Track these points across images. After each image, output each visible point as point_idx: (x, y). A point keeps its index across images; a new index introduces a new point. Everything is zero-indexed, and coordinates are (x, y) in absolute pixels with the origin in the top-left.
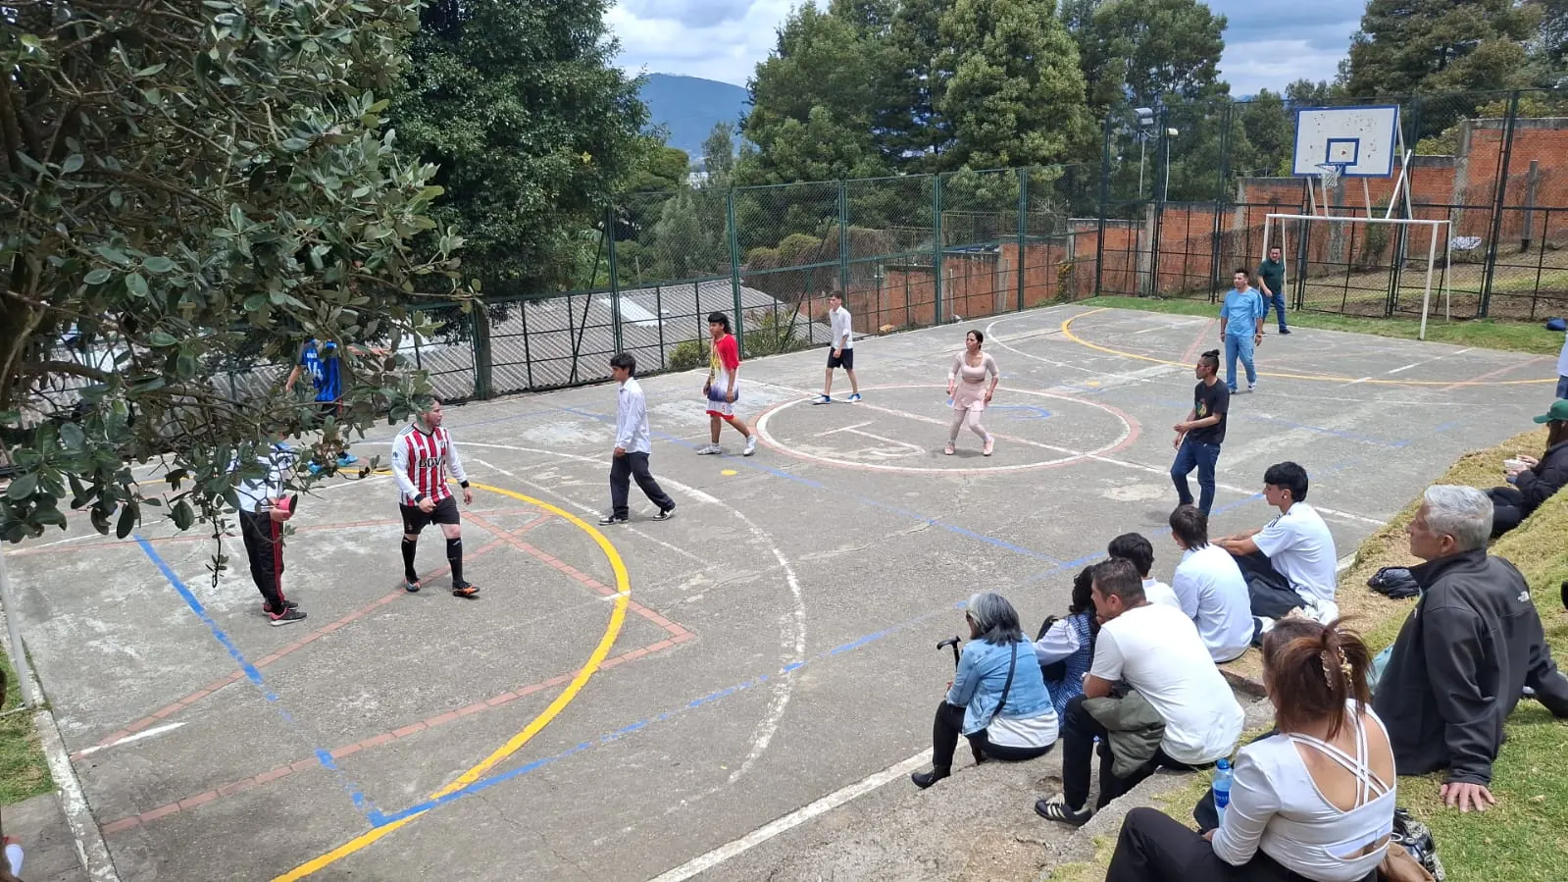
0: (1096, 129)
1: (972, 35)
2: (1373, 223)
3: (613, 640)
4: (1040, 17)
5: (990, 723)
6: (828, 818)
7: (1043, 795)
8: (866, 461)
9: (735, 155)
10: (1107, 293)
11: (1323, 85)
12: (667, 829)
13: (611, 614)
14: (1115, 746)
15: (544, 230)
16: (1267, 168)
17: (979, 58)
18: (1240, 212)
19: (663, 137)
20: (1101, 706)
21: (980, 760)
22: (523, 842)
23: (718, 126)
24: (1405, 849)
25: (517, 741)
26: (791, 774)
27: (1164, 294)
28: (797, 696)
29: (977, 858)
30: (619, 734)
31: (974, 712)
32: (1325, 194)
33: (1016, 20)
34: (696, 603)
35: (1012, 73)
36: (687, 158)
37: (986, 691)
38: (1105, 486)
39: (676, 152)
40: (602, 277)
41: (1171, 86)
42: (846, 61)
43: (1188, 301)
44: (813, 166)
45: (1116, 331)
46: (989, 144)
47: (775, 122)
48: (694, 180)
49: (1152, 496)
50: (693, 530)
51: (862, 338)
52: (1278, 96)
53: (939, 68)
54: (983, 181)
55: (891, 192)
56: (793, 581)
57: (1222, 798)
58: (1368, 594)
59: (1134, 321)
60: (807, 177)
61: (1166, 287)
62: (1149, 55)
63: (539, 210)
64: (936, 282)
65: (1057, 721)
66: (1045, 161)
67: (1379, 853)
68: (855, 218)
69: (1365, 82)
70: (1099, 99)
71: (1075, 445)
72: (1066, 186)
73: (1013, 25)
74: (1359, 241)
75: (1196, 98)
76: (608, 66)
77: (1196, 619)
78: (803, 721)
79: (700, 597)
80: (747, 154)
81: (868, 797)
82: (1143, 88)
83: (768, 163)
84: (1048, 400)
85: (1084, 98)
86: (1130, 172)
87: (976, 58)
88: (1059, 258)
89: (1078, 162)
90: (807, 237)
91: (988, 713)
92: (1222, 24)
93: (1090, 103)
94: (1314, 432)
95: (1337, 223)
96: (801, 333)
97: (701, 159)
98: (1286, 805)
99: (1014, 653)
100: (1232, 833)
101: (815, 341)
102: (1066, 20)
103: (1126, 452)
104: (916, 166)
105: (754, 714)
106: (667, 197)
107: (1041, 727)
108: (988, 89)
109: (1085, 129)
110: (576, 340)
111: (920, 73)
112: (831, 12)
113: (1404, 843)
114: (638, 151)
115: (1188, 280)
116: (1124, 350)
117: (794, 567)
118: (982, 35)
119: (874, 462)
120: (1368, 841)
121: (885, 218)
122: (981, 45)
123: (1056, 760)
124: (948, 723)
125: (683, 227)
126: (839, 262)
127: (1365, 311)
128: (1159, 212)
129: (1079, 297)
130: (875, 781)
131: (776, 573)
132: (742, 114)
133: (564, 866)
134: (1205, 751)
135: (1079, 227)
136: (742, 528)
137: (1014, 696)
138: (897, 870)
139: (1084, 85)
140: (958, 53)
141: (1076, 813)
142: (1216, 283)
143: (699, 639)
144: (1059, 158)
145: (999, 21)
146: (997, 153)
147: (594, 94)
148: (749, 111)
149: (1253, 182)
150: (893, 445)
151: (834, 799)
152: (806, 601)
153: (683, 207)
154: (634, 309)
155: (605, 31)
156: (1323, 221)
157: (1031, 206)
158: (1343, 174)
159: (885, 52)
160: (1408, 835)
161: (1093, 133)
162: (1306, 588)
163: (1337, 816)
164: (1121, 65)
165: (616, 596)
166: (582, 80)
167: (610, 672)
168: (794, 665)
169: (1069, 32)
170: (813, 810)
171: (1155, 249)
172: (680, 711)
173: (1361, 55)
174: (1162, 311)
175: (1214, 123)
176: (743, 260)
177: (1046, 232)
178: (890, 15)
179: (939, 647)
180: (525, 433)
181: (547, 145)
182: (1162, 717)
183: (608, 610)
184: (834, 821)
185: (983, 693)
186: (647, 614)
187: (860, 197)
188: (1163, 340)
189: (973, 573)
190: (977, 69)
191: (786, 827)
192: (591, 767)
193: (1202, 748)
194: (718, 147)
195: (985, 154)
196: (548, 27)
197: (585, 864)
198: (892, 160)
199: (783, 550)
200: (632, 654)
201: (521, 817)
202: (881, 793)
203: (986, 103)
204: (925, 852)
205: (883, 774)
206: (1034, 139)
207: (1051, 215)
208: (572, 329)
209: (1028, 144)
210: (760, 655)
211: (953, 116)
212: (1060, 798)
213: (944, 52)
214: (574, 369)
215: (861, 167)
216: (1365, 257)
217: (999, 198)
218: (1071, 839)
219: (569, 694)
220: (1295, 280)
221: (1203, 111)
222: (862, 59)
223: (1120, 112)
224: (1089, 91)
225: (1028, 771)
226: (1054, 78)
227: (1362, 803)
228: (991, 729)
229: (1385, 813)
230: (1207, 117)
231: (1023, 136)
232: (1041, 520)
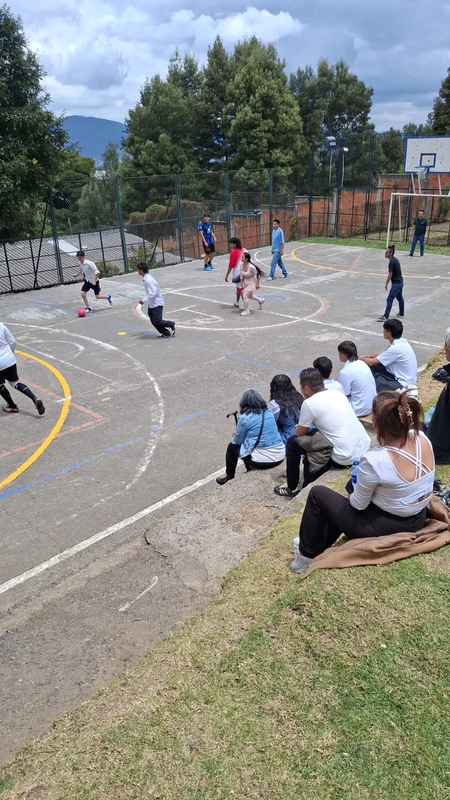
0: (308, 148)
1: (243, 96)
2: (443, 198)
3: (63, 422)
4: (279, 86)
5: (252, 451)
6: (176, 503)
7: (278, 484)
8: (194, 326)
9: (120, 161)
10: (314, 235)
11: (421, 126)
12: (95, 514)
13: (61, 409)
14: (310, 459)
15: (13, 202)
16: (393, 170)
17: (247, 108)
18: (380, 191)
19: (77, 150)
20: (304, 440)
21: (249, 469)
22: (19, 526)
23: (110, 145)
24: (439, 498)
25: (13, 476)
26: (157, 483)
27: (342, 235)
28: (160, 445)
29: (246, 516)
30: (68, 469)
31: (245, 447)
32: (419, 182)
33: (266, 88)
34: (108, 401)
35: (265, 117)
36: (94, 163)
37: (250, 437)
38: (311, 334)
39: (88, 160)
40: (48, 229)
41: (346, 125)
42: (179, 109)
43: (354, 239)
44: (162, 167)
45: (318, 255)
46: (254, 156)
47: (141, 143)
48: (98, 175)
49: (334, 338)
50: (104, 364)
51: (191, 261)
52: (399, 131)
53: (227, 114)
54: (251, 176)
55: (204, 182)
56: (157, 389)
57: (354, 479)
58: (432, 381)
59: (327, 250)
60: (159, 173)
61: (343, 232)
62: (335, 108)
63: (9, 192)
64: (228, 230)
65: (285, 449)
66: (283, 165)
67: (427, 500)
68: (185, 196)
69: (441, 124)
70: (310, 132)
71: (297, 314)
72: (294, 178)
73: (265, 91)
74: (436, 207)
75: (358, 132)
76: (44, 110)
77: (349, 396)
78: (163, 457)
79: (109, 398)
80: (126, 160)
81: (196, 491)
82: (332, 126)
83: (137, 165)
84: (284, 291)
85: (302, 132)
86: (326, 172)
87: (246, 109)
88: (291, 217)
89: (299, 166)
90: (160, 206)
91: (251, 447)
92: (371, 92)
93: (305, 134)
94: (411, 304)
95: (426, 198)
96: (158, 259)
97: (102, 163)
98: (383, 480)
99: (263, 417)
100: (359, 495)
101: (166, 262)
102: (292, 89)
103: (322, 317)
104: (218, 167)
105: (139, 455)
106: (84, 184)
107: (277, 452)
108: (253, 126)
109: (303, 148)
110: (36, 263)
111: (217, 116)
112: (168, 82)
113: (439, 496)
114: (63, 158)
115: (354, 228)
116: (322, 265)
117: (157, 381)
118: (249, 96)
119: (198, 326)
120: (421, 495)
121: (202, 196)
122: (248, 101)
123: (283, 467)
124: (232, 453)
125: (93, 200)
126: (177, 219)
127: (438, 243)
128: (339, 192)
129: (301, 237)
130: (199, 484)
131: (148, 385)
132: (123, 138)
133: (41, 536)
134: (352, 458)
135: (300, 201)
136: (130, 362)
137: (264, 438)
138: (207, 525)
139: (301, 124)
140: (237, 106)
141: (293, 492)
142: (367, 229)
143: (109, 419)
144: (290, 163)
145: (257, 88)
146: (258, 161)
147: (37, 125)
148: (127, 136)
149: (386, 176)
150: (208, 317)
151: (179, 494)
152: (164, 398)
153: (93, 189)
154: (67, 246)
155: (42, 90)
156: (419, 197)
157: (276, 190)
158: (428, 171)
159: (198, 104)
160: (441, 492)
161: (307, 150)
162: (403, 380)
163: (406, 484)
164: (321, 113)
165: (64, 399)
166: (29, 118)
167: (62, 439)
168: (158, 430)
169: (294, 96)
170: (168, 500)
171: (337, 213)
172: (100, 456)
173: (439, 110)
174: (341, 244)
175: (367, 145)
176: (127, 219)
177: (283, 203)
178: (200, 84)
179: (228, 417)
180: (10, 315)
181: (12, 155)
182: (332, 444)
183: (61, 406)
184: (179, 504)
185: (249, 437)
186: (81, 408)
187: (188, 184)
188: (341, 259)
189: (247, 380)
190: (246, 115)
191: (155, 509)
192: (54, 487)
193: (351, 457)
194: (110, 156)
195: (252, 161)
196: (9, 87)
197: (52, 534)
198: (204, 164)
199: (152, 373)
200: (73, 429)
201: (17, 514)
202: (202, 489)
203: (252, 134)
204: (221, 515)
205: (203, 480)
206: (277, 153)
207: (287, 195)
208: (33, 258)
209: (274, 156)
210: (140, 426)
211: (235, 140)
212: (285, 485)
213: (229, 105)
214: (36, 281)
215: (187, 168)
216: (439, 216)
217: (260, 185)
218: (289, 503)
219: (40, 451)
220: (405, 227)
221: (361, 139)
222: (186, 108)
223: (320, 139)
224: (304, 128)
225: (271, 474)
226: (287, 120)
227: (418, 478)
228: (253, 455)
229: (430, 482)
230: (364, 142)
231: (271, 151)
232: (281, 352)
